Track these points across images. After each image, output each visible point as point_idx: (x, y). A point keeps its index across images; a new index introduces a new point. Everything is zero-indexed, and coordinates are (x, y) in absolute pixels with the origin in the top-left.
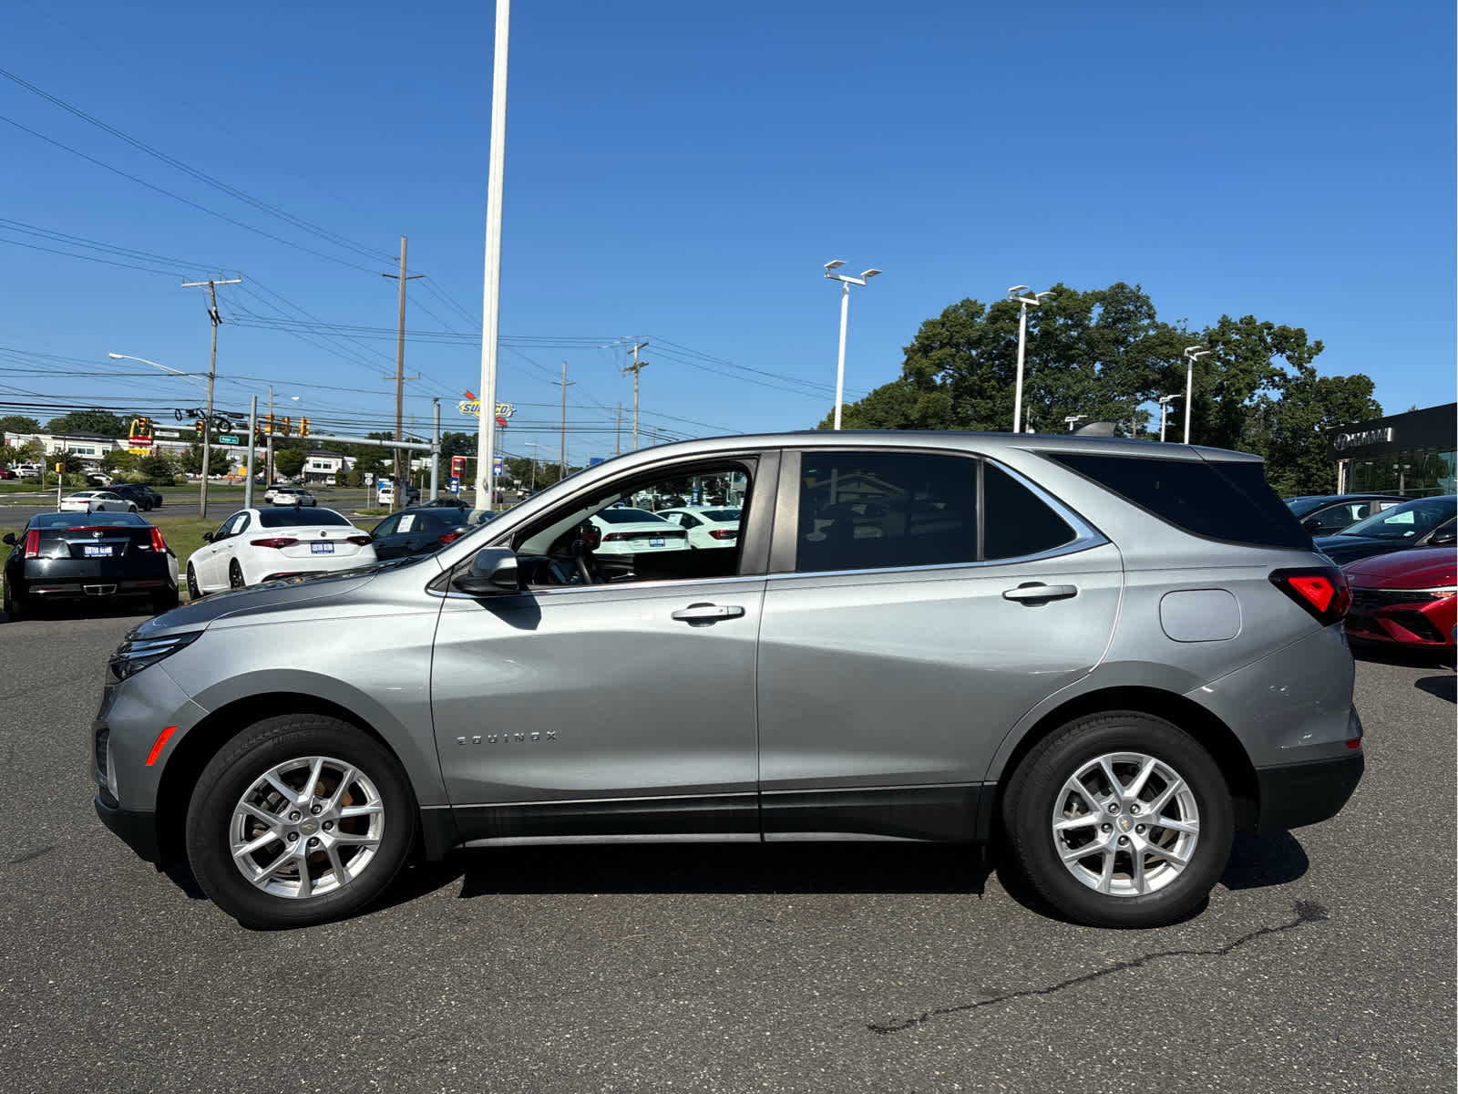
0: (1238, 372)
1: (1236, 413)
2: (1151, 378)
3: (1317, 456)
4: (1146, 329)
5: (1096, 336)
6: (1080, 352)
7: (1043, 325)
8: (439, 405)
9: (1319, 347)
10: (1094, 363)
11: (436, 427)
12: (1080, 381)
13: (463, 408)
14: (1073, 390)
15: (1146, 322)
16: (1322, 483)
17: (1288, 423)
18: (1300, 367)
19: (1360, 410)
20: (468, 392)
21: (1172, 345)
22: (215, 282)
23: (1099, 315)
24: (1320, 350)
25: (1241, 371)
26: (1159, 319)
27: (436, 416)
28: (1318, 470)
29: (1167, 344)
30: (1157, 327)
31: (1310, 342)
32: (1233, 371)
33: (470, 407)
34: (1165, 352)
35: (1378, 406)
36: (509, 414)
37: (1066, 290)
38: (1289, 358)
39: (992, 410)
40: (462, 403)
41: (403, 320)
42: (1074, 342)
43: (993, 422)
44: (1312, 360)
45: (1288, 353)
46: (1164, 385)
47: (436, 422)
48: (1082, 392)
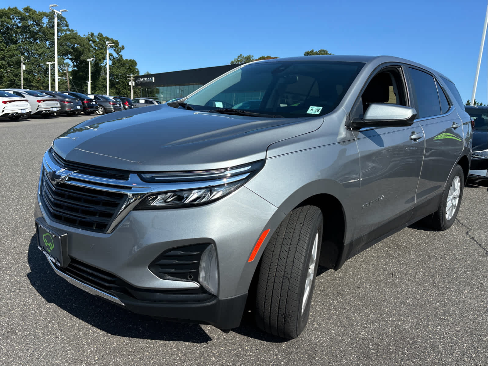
0: (99, 53)
1: (99, 68)
2: (69, 51)
3: (122, 85)
4: (65, 31)
5: (46, 31)
6: (40, 36)
7: (23, 22)
9: (123, 48)
10: (46, 41)
12: (41, 48)
14: (39, 51)
15: (65, 28)
16: (123, 94)
17: (115, 73)
18: (118, 54)
19: (133, 71)
21: (76, 39)
23: (47, 22)
24: (124, 49)
25: (100, 53)
26: (70, 28)
28: (122, 90)
29: (74, 38)
30: (70, 31)
31: (120, 46)
32: (97, 52)
34: (74, 41)
35: (138, 70)
37: (31, 9)
38: (114, 50)
39: (4, 55)
42: (37, 32)
43: (4, 60)
44: (121, 52)
45: (114, 48)
46: (74, 54)
48: (43, 52)
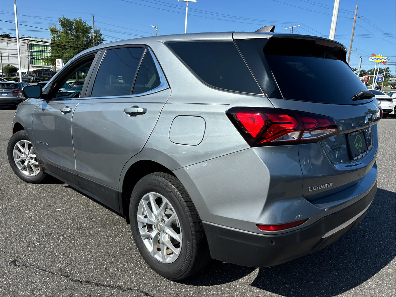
8: (362, 59)
11: (360, 65)
13: (371, 59)
20: (373, 54)
22: (293, 27)
27: (360, 62)
33: (373, 59)
36: (387, 60)
40: (371, 57)
41: (354, 31)
47: (360, 64)
